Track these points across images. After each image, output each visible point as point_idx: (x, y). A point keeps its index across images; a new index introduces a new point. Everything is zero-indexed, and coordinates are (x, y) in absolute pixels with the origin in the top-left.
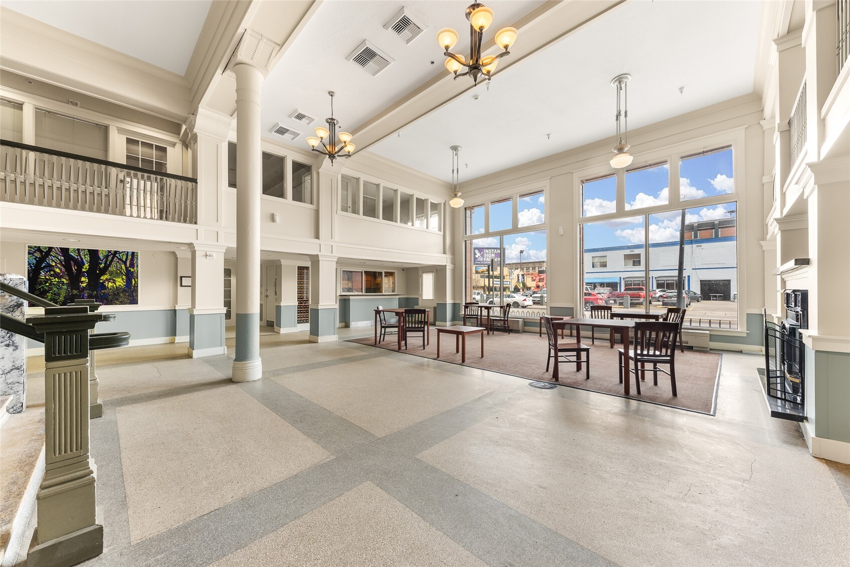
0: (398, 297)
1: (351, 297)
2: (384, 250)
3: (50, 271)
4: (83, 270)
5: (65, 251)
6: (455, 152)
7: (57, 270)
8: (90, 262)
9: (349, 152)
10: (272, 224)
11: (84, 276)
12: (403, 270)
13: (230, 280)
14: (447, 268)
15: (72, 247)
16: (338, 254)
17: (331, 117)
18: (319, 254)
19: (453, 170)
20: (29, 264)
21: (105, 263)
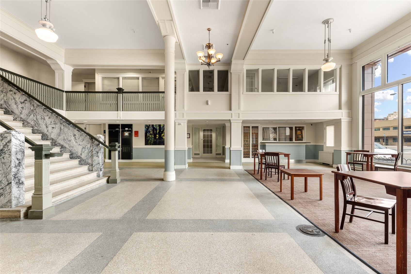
0: (305, 144)
1: (266, 144)
2: (277, 112)
3: (149, 133)
4: (157, 132)
5: (153, 125)
6: (327, 25)
7: (151, 133)
8: (159, 129)
9: (219, 59)
10: (208, 105)
11: (157, 134)
12: (312, 125)
13: (212, 135)
14: (342, 121)
15: (154, 124)
16: (242, 118)
17: (209, 43)
18: (231, 119)
19: (325, 41)
20: (145, 131)
21: (163, 129)
